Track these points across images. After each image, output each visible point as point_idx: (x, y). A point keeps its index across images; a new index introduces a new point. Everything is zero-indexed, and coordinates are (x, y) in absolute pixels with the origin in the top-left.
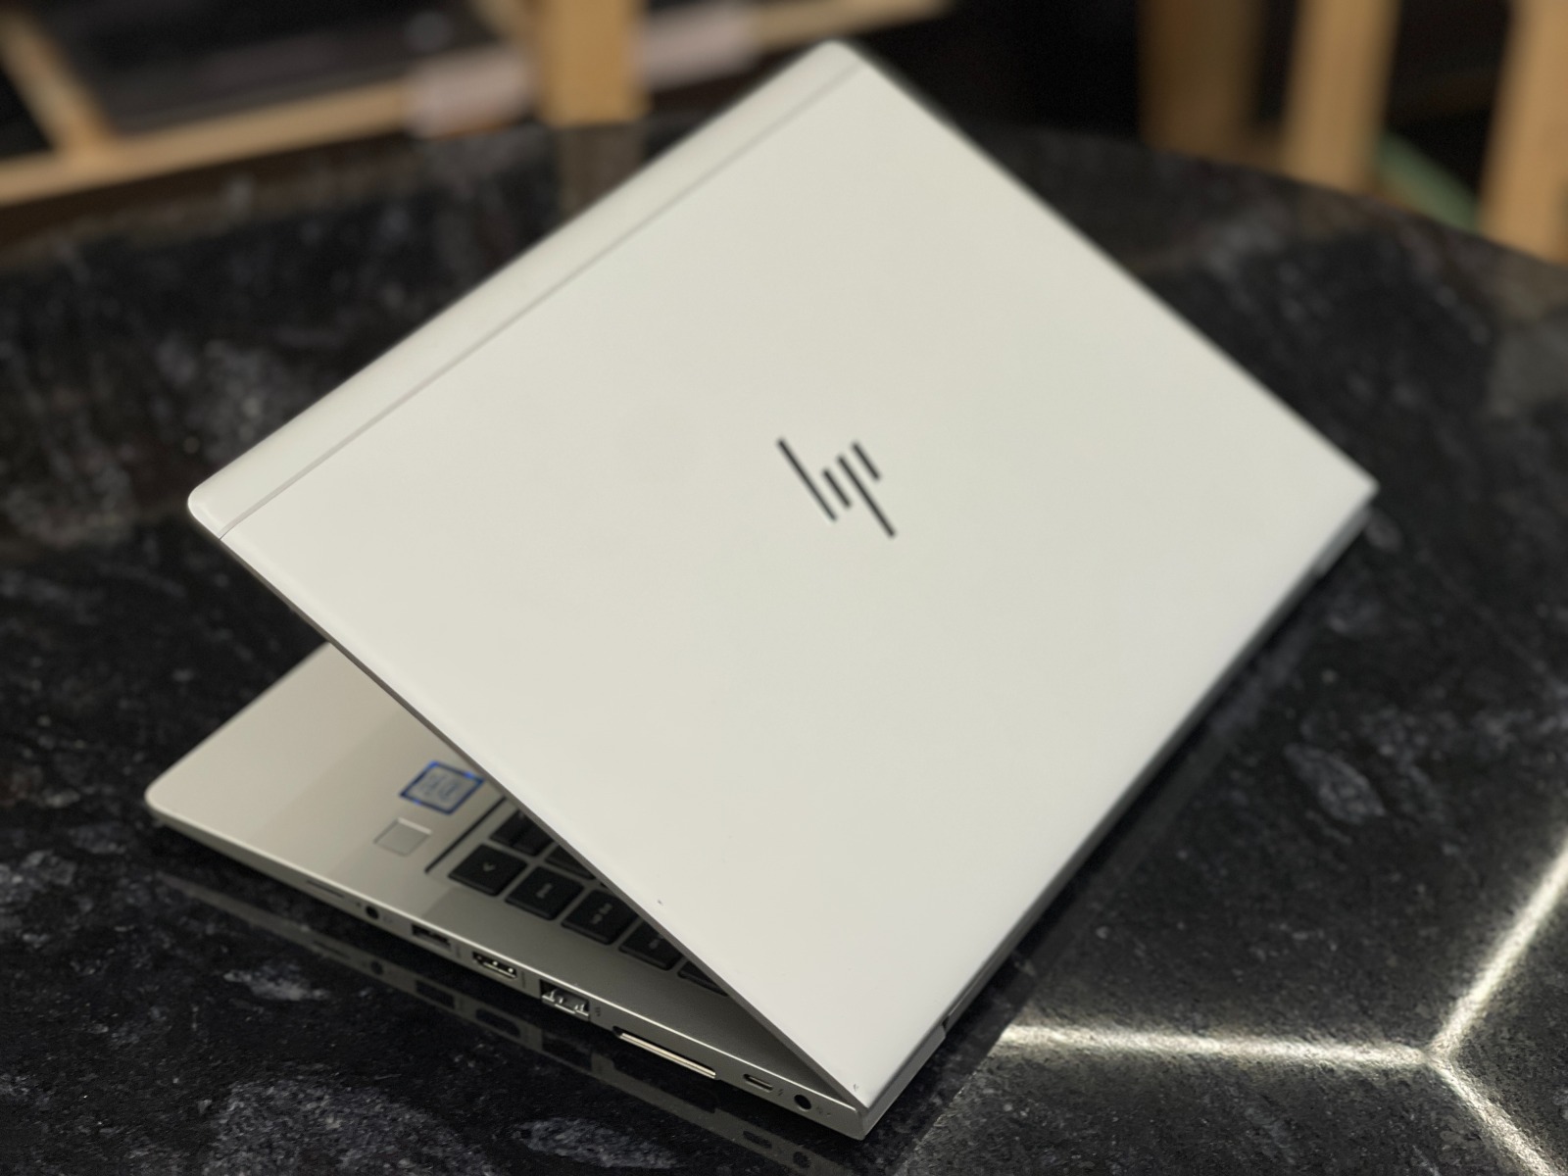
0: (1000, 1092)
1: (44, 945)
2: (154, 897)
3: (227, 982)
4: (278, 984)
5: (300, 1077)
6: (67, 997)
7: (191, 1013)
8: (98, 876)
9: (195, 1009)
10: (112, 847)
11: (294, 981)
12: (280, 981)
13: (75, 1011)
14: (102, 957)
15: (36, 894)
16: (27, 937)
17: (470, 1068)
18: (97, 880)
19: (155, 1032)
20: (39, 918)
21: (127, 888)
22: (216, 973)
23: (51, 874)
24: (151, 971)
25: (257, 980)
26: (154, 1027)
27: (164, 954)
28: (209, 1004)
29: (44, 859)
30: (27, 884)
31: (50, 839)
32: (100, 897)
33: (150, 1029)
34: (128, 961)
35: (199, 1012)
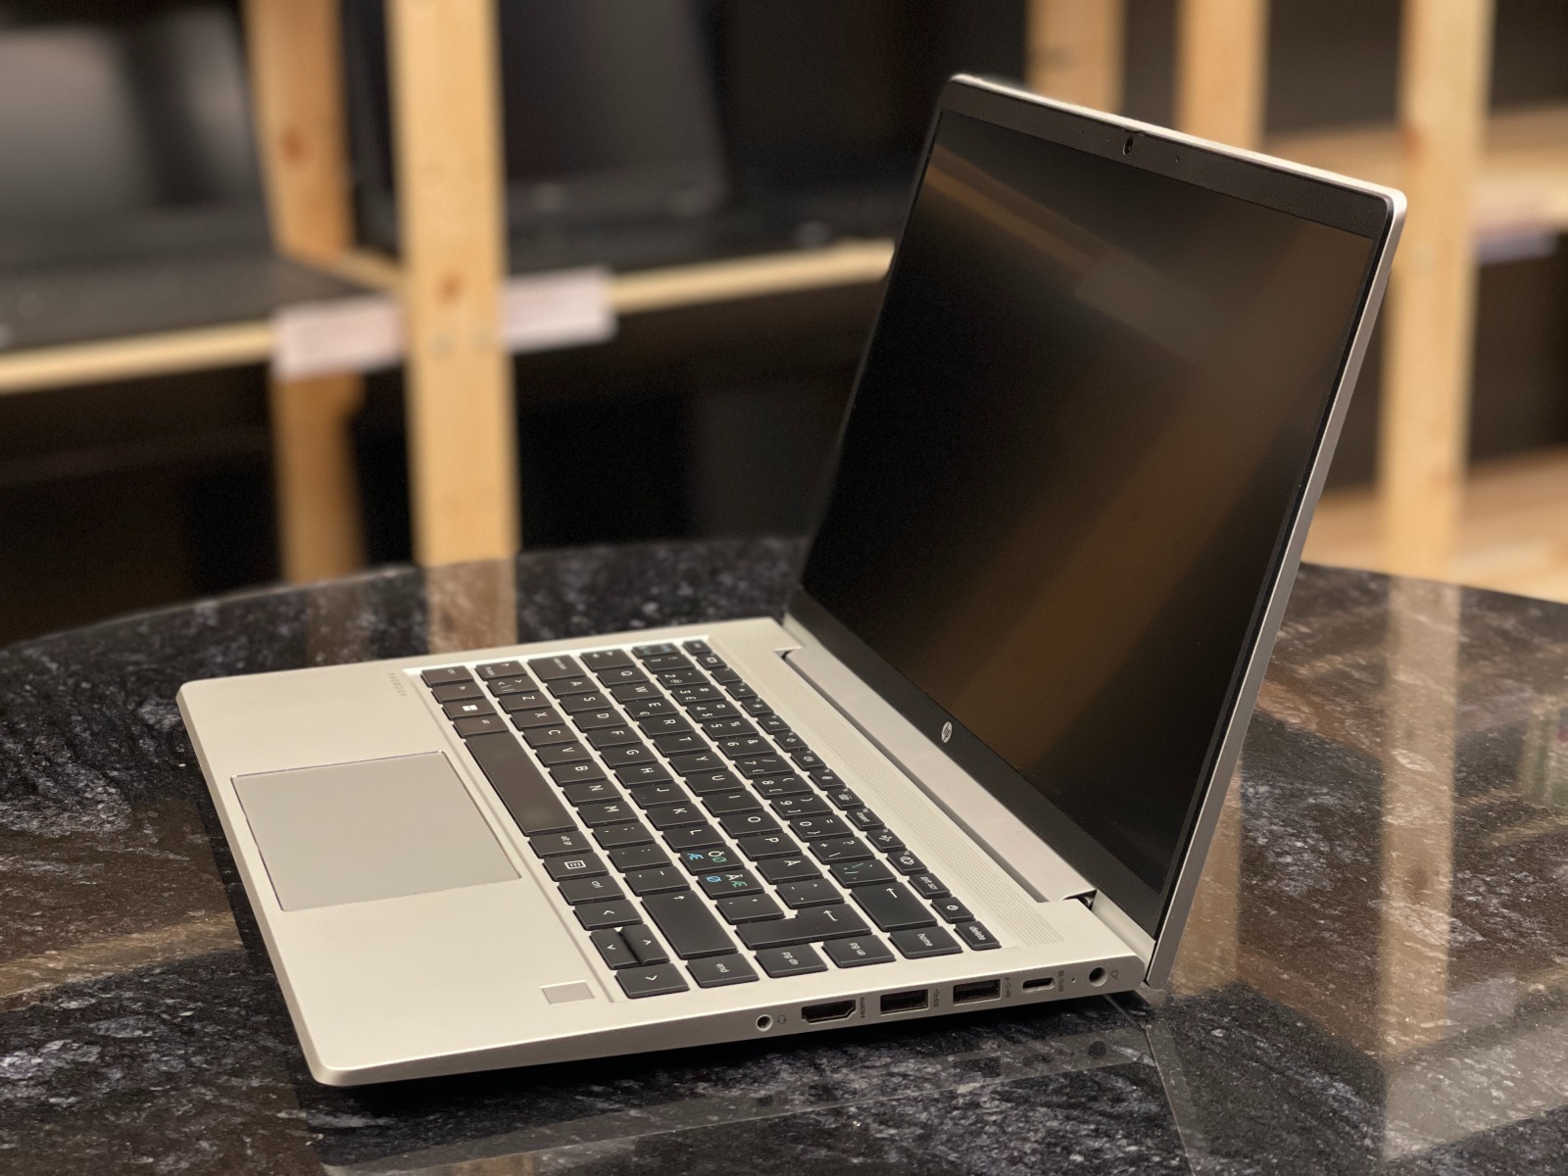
0: (1143, 1148)
1: (71, 1106)
2: (190, 1065)
3: (280, 1119)
4: (337, 1117)
6: (103, 1139)
7: (244, 1144)
8: (128, 1054)
9: (248, 1140)
10: (138, 1033)
11: (354, 1114)
12: (339, 1114)
13: (115, 1149)
14: (140, 1110)
15: (60, 1068)
16: (53, 1100)
18: (124, 1056)
19: (206, 1158)
20: (64, 1086)
21: (159, 1060)
22: (267, 1113)
23: (74, 1055)
24: (195, 1116)
25: (314, 1115)
26: (204, 1155)
27: (207, 1103)
28: (263, 1135)
29: (64, 1045)
30: (48, 1063)
31: (68, 1031)
32: (129, 1067)
33: (200, 1157)
34: (168, 1110)
35: (253, 1141)
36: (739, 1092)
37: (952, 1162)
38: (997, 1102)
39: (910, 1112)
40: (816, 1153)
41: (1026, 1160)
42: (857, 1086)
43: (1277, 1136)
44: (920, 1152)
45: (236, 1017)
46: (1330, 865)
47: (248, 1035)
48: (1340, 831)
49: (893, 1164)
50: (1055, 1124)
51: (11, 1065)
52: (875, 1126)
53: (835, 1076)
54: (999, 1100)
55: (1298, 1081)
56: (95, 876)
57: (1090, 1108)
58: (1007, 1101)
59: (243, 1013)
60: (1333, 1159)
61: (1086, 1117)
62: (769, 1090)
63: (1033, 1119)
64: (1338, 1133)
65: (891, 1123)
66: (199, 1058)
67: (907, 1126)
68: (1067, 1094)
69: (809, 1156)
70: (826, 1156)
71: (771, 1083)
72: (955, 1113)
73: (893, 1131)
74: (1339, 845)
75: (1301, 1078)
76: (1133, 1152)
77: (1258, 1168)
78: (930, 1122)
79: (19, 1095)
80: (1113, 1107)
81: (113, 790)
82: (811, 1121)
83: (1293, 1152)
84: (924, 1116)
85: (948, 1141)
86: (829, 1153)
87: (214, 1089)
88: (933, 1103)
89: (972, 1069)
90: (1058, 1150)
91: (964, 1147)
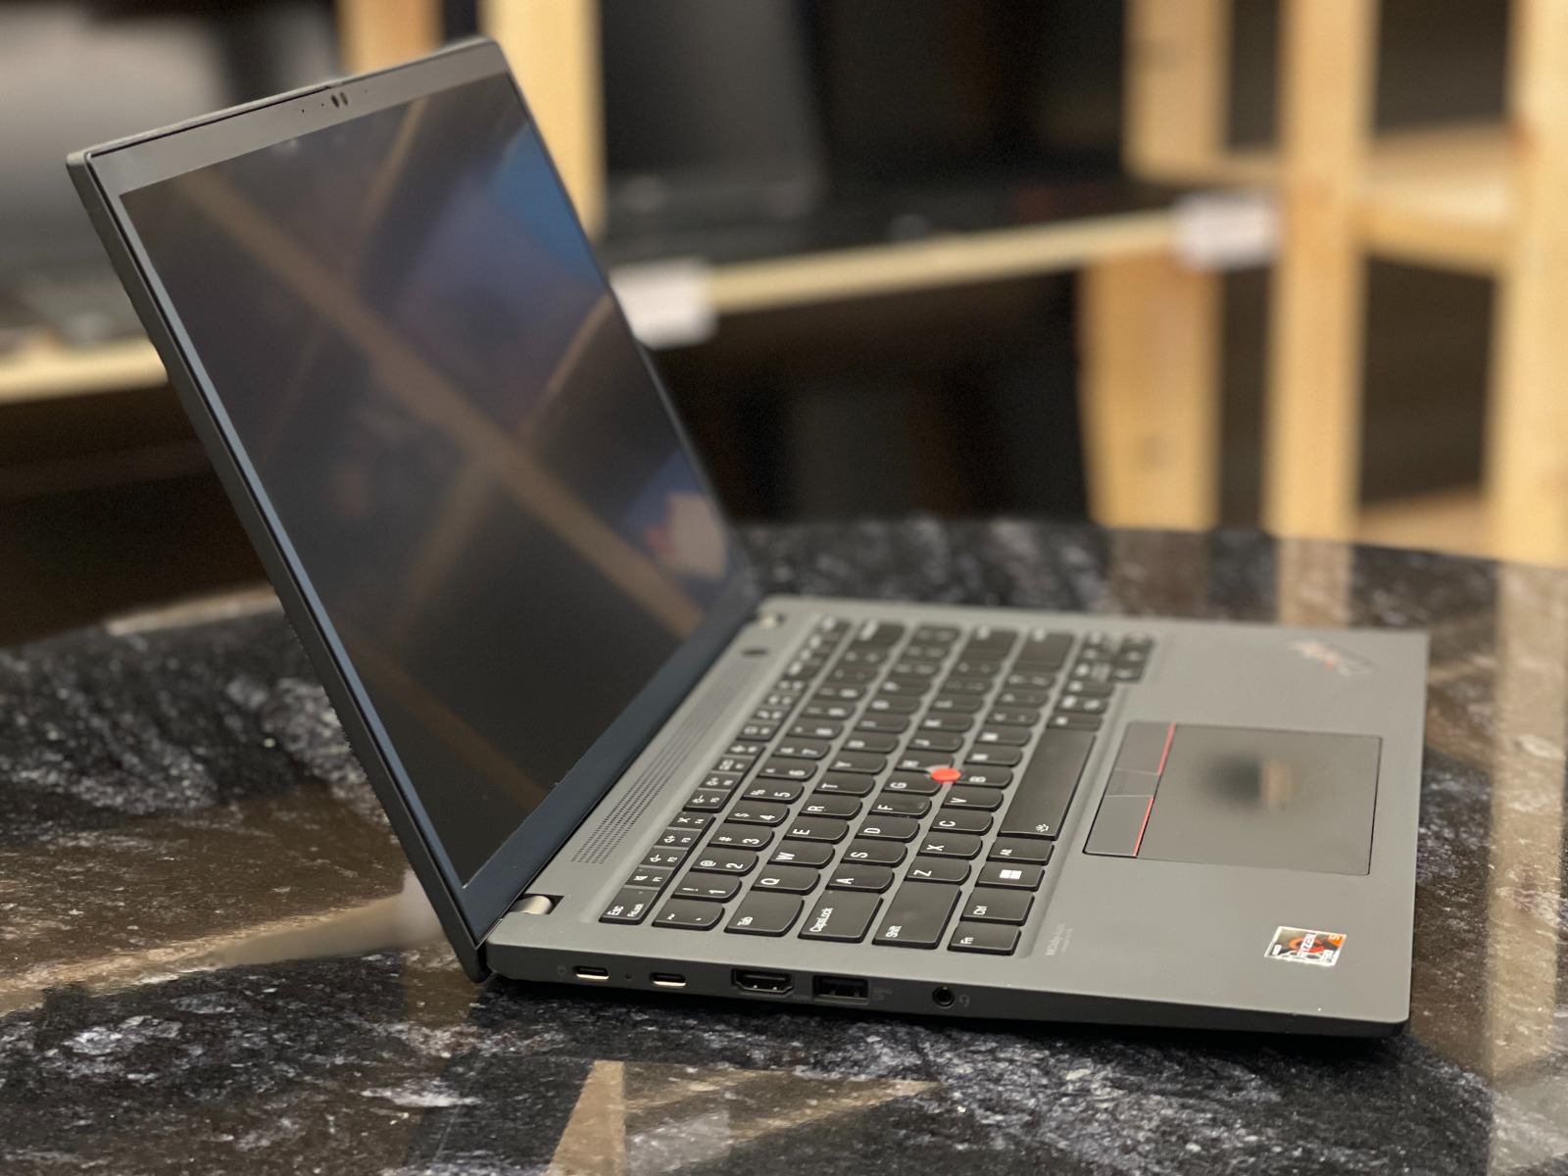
0: (1264, 1138)
1: (150, 1082)
2: (272, 1042)
3: (364, 1097)
4: (421, 1095)
5: (460, 1162)
6: (183, 1116)
7: (327, 1122)
8: (208, 1031)
9: (331, 1118)
10: (220, 1009)
11: (440, 1093)
12: (425, 1093)
13: (194, 1126)
14: (221, 1087)
15: (138, 1046)
16: (131, 1076)
17: (653, 1146)
18: (205, 1032)
19: (287, 1137)
20: (144, 1063)
21: (241, 1037)
22: (351, 1091)
23: (154, 1031)
24: (276, 1093)
25: (399, 1094)
26: (286, 1134)
27: (290, 1081)
28: (347, 1114)
29: (144, 1021)
30: (127, 1039)
31: (149, 1007)
32: (210, 1044)
33: (281, 1135)
34: (249, 1087)
35: (337, 1119)
36: (839, 1076)
37: (1061, 1150)
38: (1108, 1090)
39: (1018, 1098)
40: (919, 1139)
41: (1140, 1149)
42: (960, 1070)
43: (1404, 1127)
44: (1028, 1139)
45: (320, 994)
46: (1454, 852)
47: (333, 1012)
48: (1465, 818)
49: (998, 1153)
50: (1169, 1112)
51: (90, 1041)
52: (979, 1112)
53: (939, 1060)
54: (1110, 1087)
55: (1426, 1070)
56: (179, 852)
57: (1207, 1097)
58: (1119, 1088)
59: (328, 990)
60: (1464, 1152)
61: (1202, 1106)
62: (867, 1074)
63: (1147, 1107)
64: (1468, 1125)
65: (997, 1109)
66: (283, 1035)
67: (1014, 1112)
68: (1182, 1082)
69: (912, 1142)
70: (930, 1142)
71: (872, 1067)
72: (1065, 1100)
73: (999, 1118)
74: (1465, 832)
75: (1429, 1068)
76: (1253, 1142)
77: (1385, 1160)
78: (1038, 1109)
79: (97, 1071)
80: (1230, 1095)
81: (199, 767)
82: (913, 1106)
83: (1423, 1143)
84: (1032, 1102)
85: (1058, 1128)
86: (933, 1139)
87: (297, 1066)
88: (1042, 1089)
89: (1082, 1056)
90: (1174, 1139)
91: (1075, 1134)
